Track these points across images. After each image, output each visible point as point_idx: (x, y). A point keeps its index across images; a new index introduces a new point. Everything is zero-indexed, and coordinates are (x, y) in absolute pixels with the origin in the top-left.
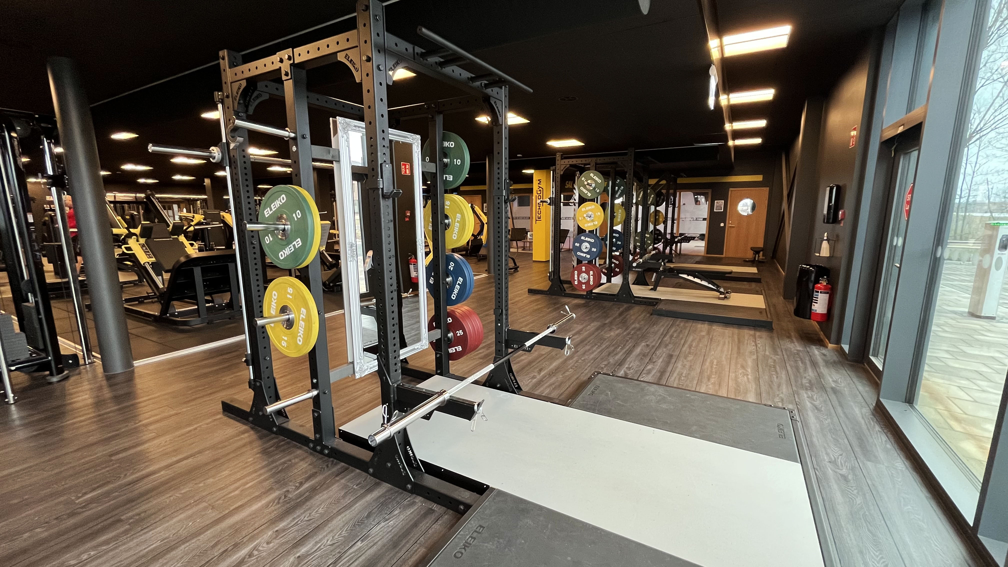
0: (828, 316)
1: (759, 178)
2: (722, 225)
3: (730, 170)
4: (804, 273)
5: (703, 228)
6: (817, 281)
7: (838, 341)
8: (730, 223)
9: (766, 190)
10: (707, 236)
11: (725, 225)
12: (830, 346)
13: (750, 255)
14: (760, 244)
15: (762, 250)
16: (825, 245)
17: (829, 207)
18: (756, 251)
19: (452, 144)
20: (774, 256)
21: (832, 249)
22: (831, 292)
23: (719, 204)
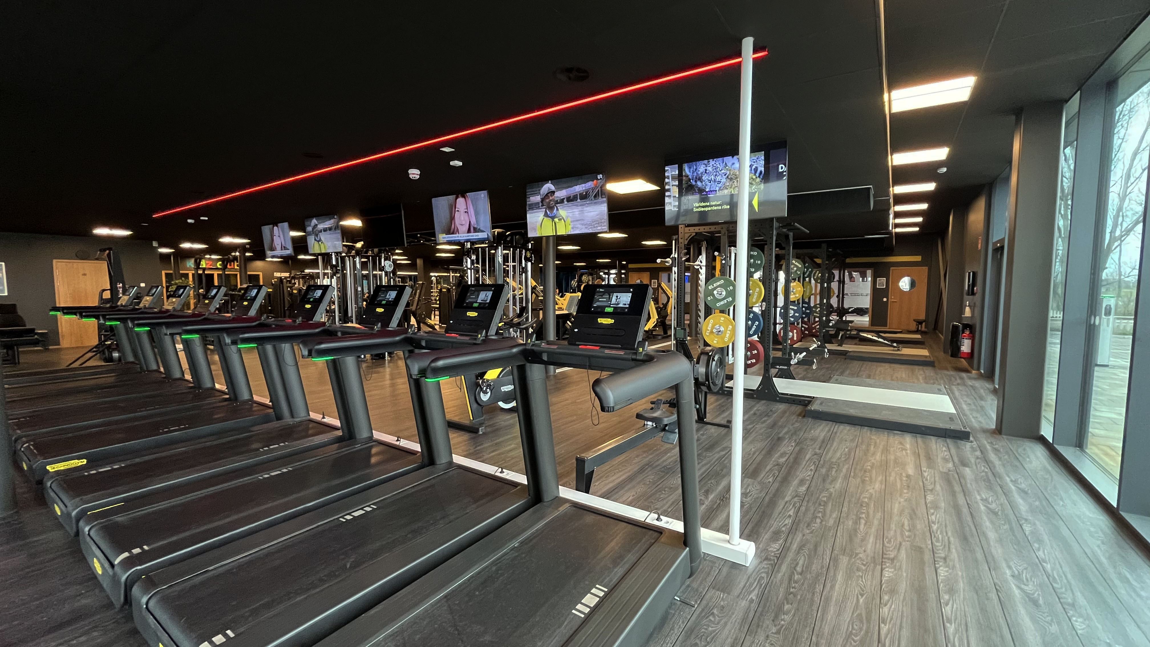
0: (971, 355)
1: (918, 258)
2: (885, 299)
3: (890, 251)
4: (955, 327)
5: (866, 302)
6: (963, 332)
7: (978, 369)
8: (892, 298)
9: (925, 269)
10: (870, 311)
11: (888, 300)
12: (974, 372)
13: (913, 326)
14: (922, 317)
15: (924, 321)
16: (967, 309)
17: (969, 285)
18: (920, 323)
19: (755, 253)
20: (935, 328)
21: (973, 312)
22: (972, 338)
23: (882, 282)
